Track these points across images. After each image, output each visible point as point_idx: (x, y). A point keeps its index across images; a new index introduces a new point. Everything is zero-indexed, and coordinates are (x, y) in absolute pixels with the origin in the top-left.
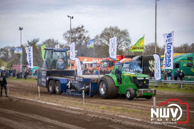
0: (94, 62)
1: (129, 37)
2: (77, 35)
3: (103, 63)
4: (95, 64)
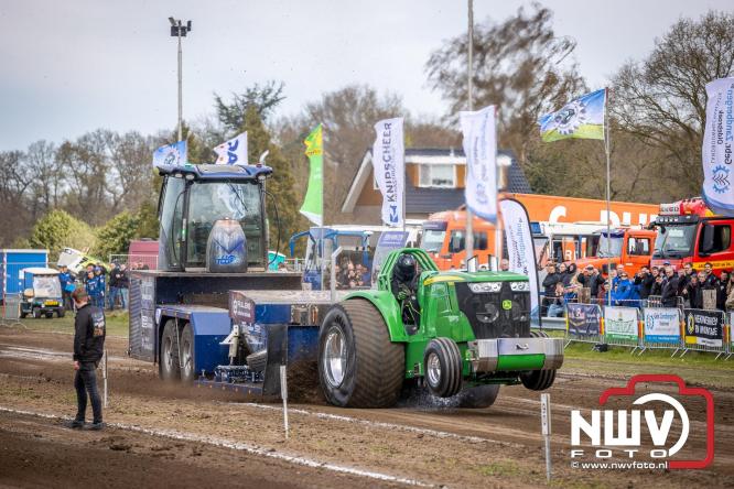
0: (610, 223)
2: (508, 66)
3: (663, 231)
4: (613, 236)
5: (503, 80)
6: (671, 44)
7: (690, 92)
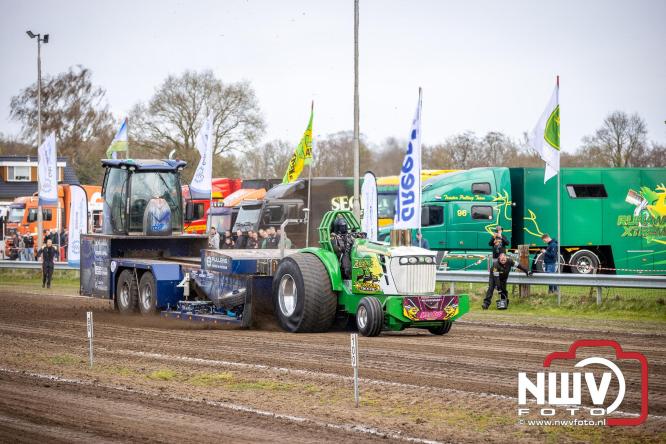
5: (60, 112)
6: (164, 91)
7: (177, 120)
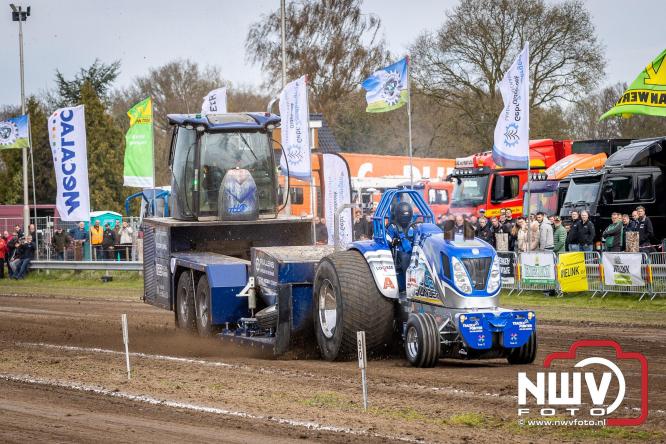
0: (412, 177)
1: (593, 40)
3: (459, 182)
5: (315, 50)
6: (459, 16)
7: (478, 57)
